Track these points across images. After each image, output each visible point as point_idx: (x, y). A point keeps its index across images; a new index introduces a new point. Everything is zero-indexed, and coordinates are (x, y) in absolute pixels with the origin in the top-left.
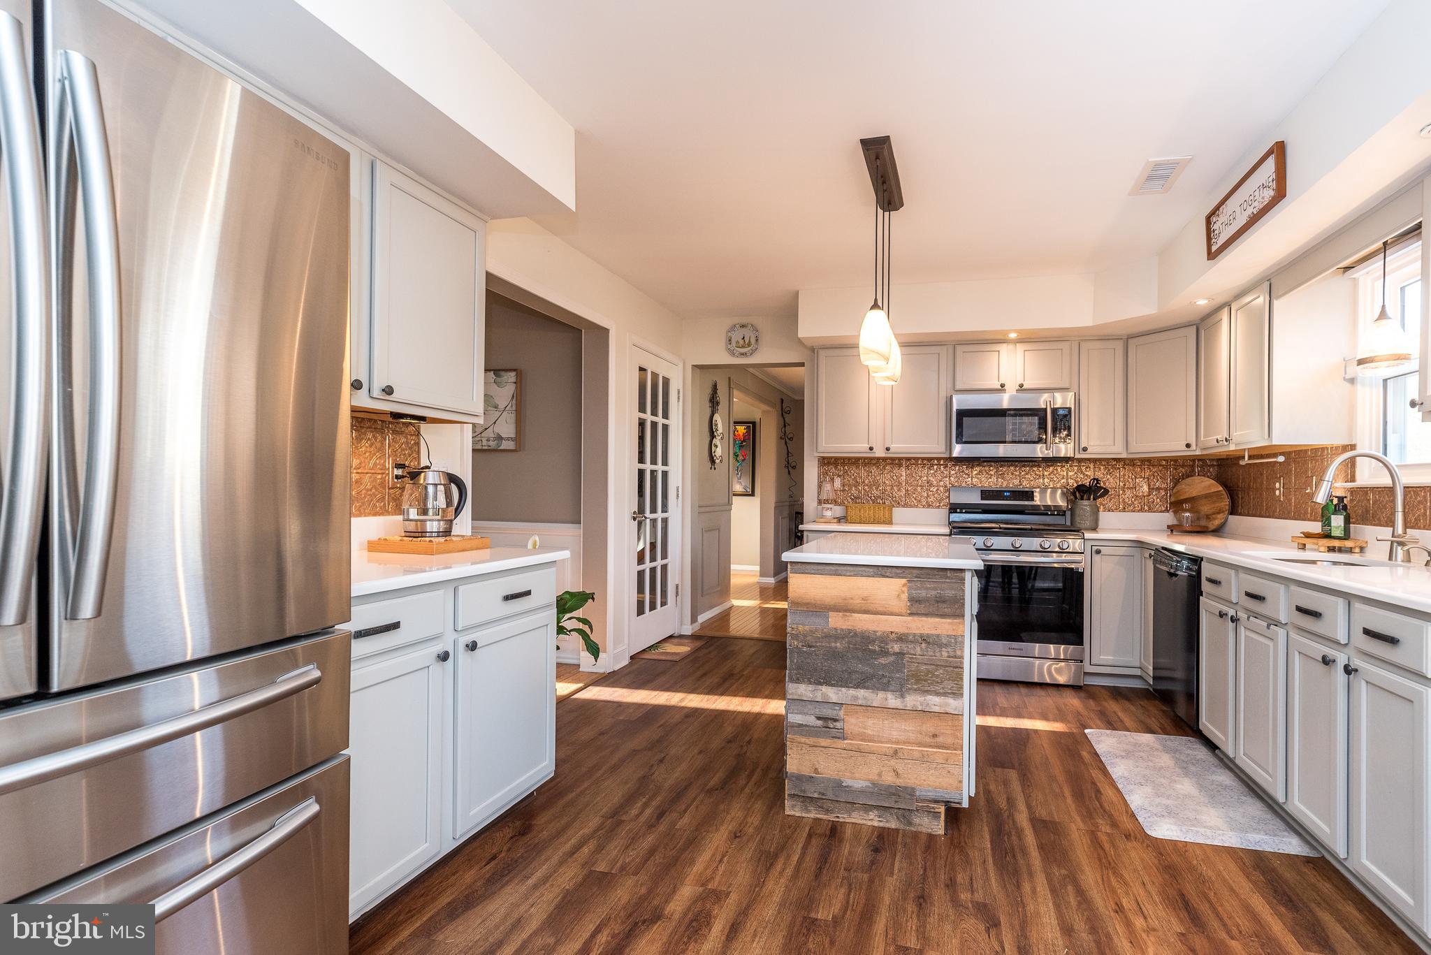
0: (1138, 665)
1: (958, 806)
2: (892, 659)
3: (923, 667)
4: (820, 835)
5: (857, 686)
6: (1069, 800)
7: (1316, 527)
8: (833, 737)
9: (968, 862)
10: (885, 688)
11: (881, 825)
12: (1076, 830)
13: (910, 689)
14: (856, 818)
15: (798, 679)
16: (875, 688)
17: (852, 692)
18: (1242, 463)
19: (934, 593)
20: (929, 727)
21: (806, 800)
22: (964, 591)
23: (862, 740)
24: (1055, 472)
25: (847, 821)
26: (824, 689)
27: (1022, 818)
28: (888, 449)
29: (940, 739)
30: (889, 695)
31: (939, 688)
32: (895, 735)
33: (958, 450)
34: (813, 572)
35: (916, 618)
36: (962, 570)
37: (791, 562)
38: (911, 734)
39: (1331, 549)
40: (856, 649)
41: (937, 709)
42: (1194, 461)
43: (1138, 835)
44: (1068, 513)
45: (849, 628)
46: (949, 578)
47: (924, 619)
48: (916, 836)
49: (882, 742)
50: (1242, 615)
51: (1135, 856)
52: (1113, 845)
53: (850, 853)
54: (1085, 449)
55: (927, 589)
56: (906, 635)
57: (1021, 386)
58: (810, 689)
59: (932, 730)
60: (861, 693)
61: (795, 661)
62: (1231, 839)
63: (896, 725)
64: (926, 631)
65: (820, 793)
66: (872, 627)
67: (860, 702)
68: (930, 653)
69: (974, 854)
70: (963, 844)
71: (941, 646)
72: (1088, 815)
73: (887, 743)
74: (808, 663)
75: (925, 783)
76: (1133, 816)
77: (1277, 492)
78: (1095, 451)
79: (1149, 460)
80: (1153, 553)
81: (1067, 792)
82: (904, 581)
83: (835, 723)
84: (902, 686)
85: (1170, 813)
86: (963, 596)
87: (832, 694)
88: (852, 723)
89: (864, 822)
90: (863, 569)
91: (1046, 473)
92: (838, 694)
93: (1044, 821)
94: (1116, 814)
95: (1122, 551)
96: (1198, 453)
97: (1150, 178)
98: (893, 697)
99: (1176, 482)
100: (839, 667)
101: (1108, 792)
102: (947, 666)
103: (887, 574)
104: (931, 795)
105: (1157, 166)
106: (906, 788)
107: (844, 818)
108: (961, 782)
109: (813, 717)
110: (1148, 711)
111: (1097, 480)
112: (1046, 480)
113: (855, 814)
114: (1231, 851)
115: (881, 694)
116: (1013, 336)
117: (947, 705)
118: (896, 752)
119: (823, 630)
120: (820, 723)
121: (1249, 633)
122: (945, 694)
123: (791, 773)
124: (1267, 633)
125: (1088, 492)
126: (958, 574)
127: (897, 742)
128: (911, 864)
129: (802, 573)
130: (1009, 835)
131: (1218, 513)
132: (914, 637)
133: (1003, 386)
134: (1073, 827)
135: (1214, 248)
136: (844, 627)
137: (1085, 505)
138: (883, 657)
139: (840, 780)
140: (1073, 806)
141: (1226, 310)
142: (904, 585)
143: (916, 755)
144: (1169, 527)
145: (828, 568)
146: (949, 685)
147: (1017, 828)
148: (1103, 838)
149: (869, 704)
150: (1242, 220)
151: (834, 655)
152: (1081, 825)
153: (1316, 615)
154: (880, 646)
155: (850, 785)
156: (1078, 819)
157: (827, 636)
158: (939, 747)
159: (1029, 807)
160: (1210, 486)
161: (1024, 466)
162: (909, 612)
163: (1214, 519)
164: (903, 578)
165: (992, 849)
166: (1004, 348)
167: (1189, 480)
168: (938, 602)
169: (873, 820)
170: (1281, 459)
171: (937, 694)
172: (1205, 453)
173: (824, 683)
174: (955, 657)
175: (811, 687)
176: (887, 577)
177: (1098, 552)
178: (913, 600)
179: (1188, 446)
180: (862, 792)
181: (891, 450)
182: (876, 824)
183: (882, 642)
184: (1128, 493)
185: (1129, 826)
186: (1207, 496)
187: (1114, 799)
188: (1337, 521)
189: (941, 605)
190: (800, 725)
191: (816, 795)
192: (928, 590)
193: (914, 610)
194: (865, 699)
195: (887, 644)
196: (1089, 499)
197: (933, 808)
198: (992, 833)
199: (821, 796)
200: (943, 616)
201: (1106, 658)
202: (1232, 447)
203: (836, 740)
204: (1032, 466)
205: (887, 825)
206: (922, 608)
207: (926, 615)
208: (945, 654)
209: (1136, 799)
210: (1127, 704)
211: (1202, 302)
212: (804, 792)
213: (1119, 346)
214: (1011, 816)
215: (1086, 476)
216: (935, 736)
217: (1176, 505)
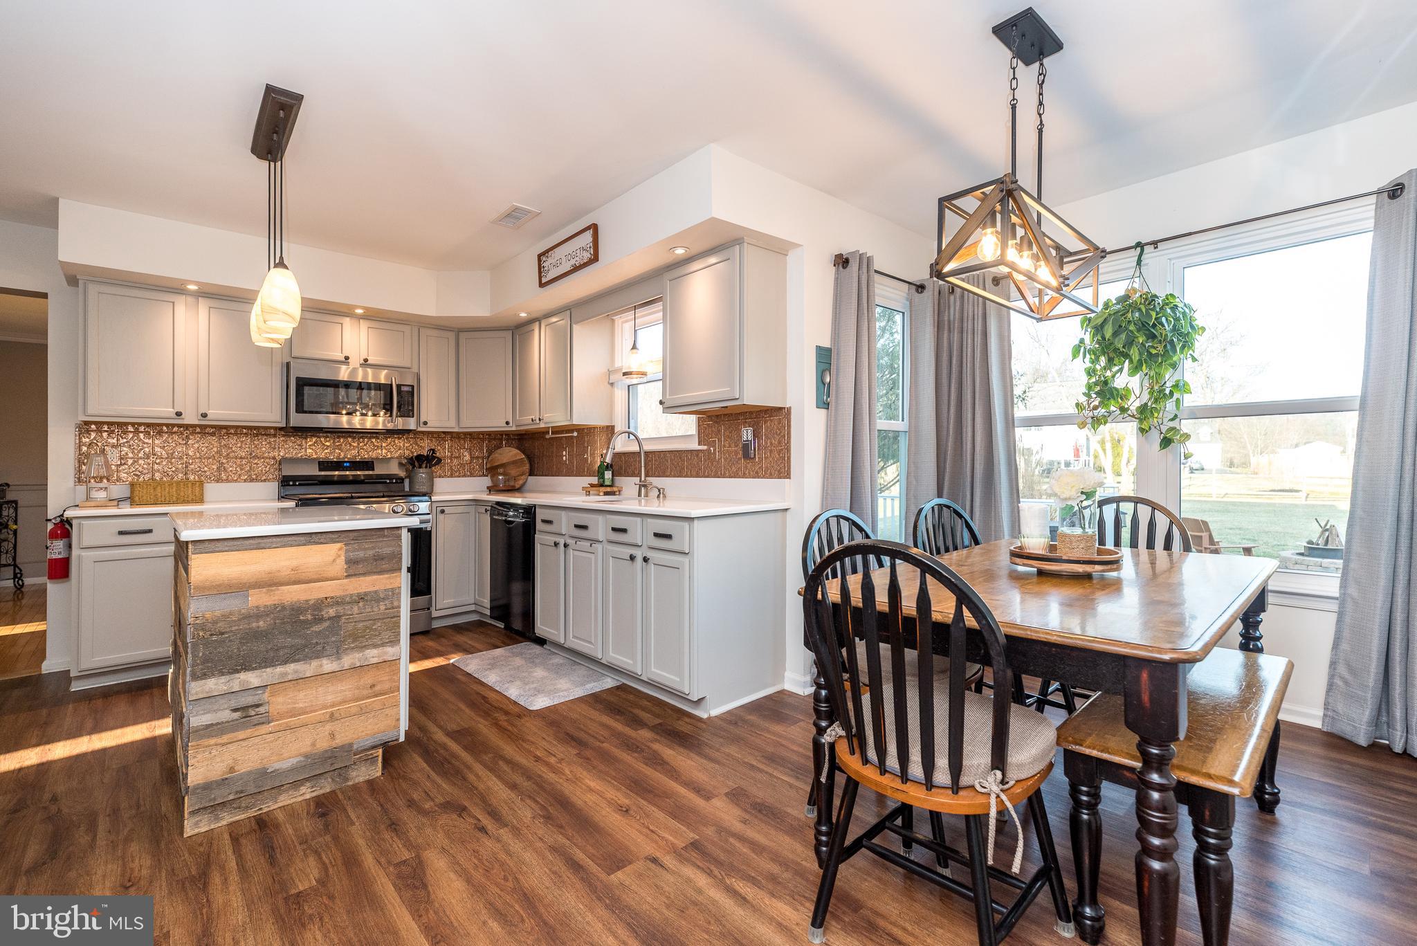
0: (473, 601)
1: (396, 742)
2: (326, 624)
3: (360, 625)
4: (248, 833)
5: (285, 662)
6: (467, 711)
7: (594, 480)
8: (255, 725)
9: (415, 784)
10: (318, 656)
11: (314, 794)
12: (483, 727)
13: (347, 649)
14: (285, 800)
15: (205, 675)
16: (307, 658)
17: (279, 669)
18: (547, 437)
19: (371, 553)
20: (368, 679)
21: (214, 808)
22: (401, 546)
23: (291, 717)
24: (393, 443)
25: (272, 808)
26: (243, 676)
27: (440, 736)
28: (204, 415)
29: (378, 688)
30: (325, 661)
31: (377, 641)
32: (330, 698)
33: (297, 420)
34: (227, 549)
35: (353, 579)
36: (399, 528)
37: (192, 541)
38: (347, 693)
39: (606, 494)
40: (284, 623)
41: (375, 660)
42: (502, 435)
43: (524, 713)
44: (407, 482)
45: (276, 602)
46: (384, 536)
47: (362, 578)
48: (355, 787)
49: (315, 711)
50: (570, 542)
51: (530, 726)
52: (512, 725)
53: (295, 830)
54: (425, 423)
55: (365, 549)
56: (343, 598)
57: (366, 360)
58: (223, 681)
59: (370, 682)
60: (291, 668)
61: (201, 654)
62: (579, 692)
63: (331, 689)
64: (363, 589)
65: (237, 793)
66: (303, 597)
67: (290, 677)
68: (367, 610)
69: (417, 776)
70: (402, 773)
71: (378, 600)
72: (486, 714)
73: (321, 709)
74: (219, 652)
75: (364, 734)
76: (515, 703)
77: (564, 458)
78: (432, 425)
79: (470, 434)
80: (489, 508)
81: (462, 706)
82: (338, 545)
83: (257, 709)
84: (338, 648)
85: (538, 691)
86: (401, 551)
87: (252, 678)
88: (278, 703)
89: (294, 800)
90: (293, 538)
91: (384, 445)
92: (261, 676)
93: (458, 731)
94: (504, 707)
95: (460, 509)
96: (514, 429)
97: (509, 215)
98: (329, 662)
99: (490, 453)
100: (262, 647)
101: (491, 695)
102: (383, 619)
103: (322, 541)
104: (369, 743)
105: (516, 209)
106: (343, 746)
107: (268, 807)
108: (398, 720)
109: (228, 712)
110: (487, 634)
111: (433, 450)
112: (384, 451)
113: (282, 798)
114: (581, 699)
115: (315, 663)
116: (359, 311)
117: (386, 653)
118: (332, 714)
119: (240, 611)
120: (237, 715)
121: (576, 553)
122: (383, 645)
123: (194, 786)
124: (590, 550)
125: (428, 461)
126: (396, 532)
127: (333, 706)
128: (365, 808)
129: (212, 552)
130: (437, 751)
131: (522, 475)
132: (351, 598)
133: (347, 358)
134: (480, 725)
135: (544, 280)
136: (268, 603)
137: (422, 474)
138: (317, 624)
139: (264, 768)
140: (473, 714)
141: (537, 323)
142: (340, 549)
143: (354, 710)
144: (488, 488)
145: (247, 542)
146: (386, 635)
147: (440, 744)
148: (505, 724)
149: (301, 676)
150: (566, 267)
151: (257, 635)
152: (486, 723)
153: (624, 531)
154: (312, 615)
155: (277, 768)
156: (482, 720)
157: (247, 617)
158: (376, 696)
159: (440, 727)
160: (515, 455)
161: (339, 437)
162: (345, 574)
163: (519, 480)
164: (338, 542)
165: (429, 766)
166: (347, 321)
167: (499, 451)
168: (376, 560)
169: (307, 793)
170: (575, 434)
171: (375, 646)
172: (519, 429)
173: (242, 669)
174: (393, 608)
175: (223, 679)
176: (321, 543)
177: (443, 512)
178: (350, 562)
179: (507, 423)
180: (293, 770)
181: (209, 417)
182: (308, 796)
183: (315, 610)
184: (455, 461)
185: (517, 710)
186: (514, 462)
187: (498, 698)
188: (608, 475)
189: (379, 562)
190: (208, 726)
191: (231, 797)
192: (365, 551)
193: (351, 572)
194: (296, 672)
195: (321, 611)
196: (426, 467)
197: (372, 754)
198: (422, 756)
199: (238, 796)
200: (381, 572)
201: (449, 601)
202: (542, 425)
203: (260, 727)
204: (370, 438)
205: (322, 792)
206: (360, 568)
207: (364, 574)
208: (383, 607)
209: (513, 692)
210: (471, 634)
211: (523, 315)
212: (215, 799)
213: (452, 336)
214: (430, 739)
215: (424, 447)
216: (373, 686)
217: (492, 471)
